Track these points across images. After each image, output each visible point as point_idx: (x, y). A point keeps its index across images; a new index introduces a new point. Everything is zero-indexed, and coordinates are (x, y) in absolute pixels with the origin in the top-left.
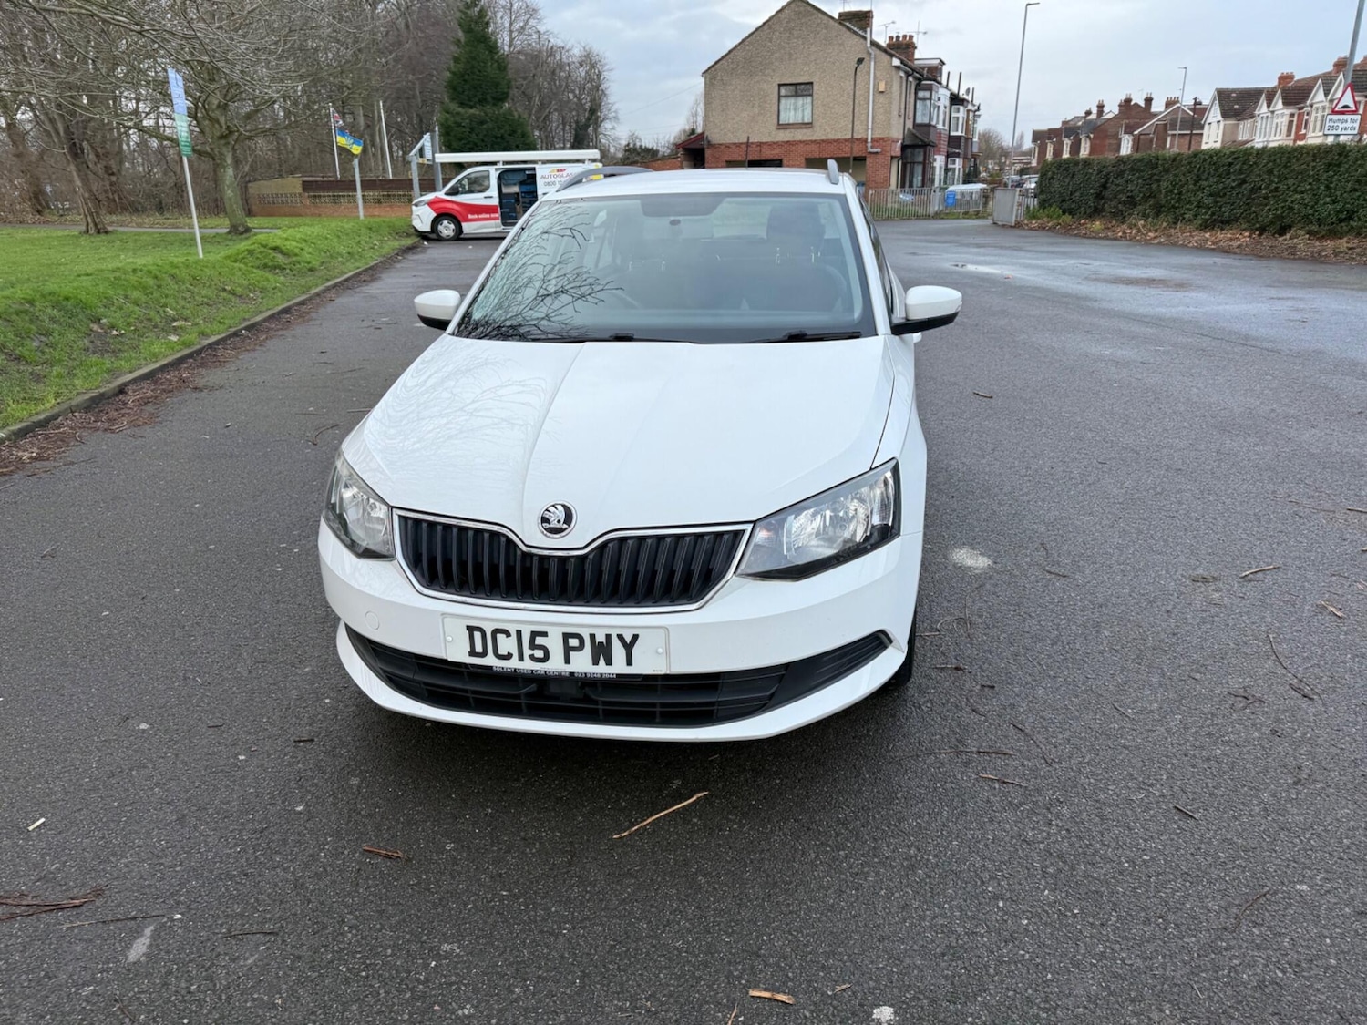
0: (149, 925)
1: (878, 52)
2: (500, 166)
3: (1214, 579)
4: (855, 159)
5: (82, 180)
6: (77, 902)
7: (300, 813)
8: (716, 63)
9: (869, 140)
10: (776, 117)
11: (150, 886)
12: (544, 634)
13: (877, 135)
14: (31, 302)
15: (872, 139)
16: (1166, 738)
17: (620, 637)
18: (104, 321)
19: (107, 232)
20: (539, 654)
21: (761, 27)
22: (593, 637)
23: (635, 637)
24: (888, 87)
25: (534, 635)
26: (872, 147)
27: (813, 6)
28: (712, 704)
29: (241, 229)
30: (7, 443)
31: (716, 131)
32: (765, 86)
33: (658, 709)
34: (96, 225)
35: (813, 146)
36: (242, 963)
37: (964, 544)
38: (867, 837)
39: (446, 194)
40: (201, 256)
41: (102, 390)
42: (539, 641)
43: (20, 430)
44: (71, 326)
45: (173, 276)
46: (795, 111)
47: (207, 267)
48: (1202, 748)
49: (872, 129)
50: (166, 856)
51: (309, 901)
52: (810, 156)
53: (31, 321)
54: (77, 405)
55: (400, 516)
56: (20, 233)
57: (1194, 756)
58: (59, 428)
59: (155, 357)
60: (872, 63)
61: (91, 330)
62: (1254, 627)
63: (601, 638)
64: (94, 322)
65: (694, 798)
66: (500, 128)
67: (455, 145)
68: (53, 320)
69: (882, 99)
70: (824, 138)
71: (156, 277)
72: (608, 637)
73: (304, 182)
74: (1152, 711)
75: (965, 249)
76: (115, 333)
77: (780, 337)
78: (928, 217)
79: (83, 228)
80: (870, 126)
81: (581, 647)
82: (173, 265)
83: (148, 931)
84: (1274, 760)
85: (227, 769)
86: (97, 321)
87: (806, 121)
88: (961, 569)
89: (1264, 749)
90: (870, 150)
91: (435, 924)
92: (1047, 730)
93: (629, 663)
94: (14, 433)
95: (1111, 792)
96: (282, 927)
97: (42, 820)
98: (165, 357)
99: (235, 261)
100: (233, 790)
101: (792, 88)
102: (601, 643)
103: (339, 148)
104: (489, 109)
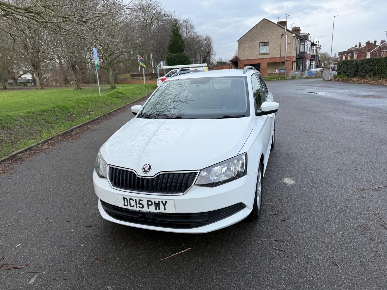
0: (36, 275)
1: (288, 32)
2: (180, 69)
3: (365, 189)
4: (282, 62)
5: (75, 76)
6: (21, 267)
7: (82, 247)
8: (241, 38)
9: (286, 57)
10: (258, 52)
11: (40, 264)
12: (142, 200)
13: (288, 56)
14: (54, 108)
15: (287, 57)
16: (335, 239)
17: (162, 202)
18: (71, 112)
19: (81, 89)
20: (141, 206)
21: (254, 27)
22: (155, 202)
23: (166, 202)
24: (291, 42)
25: (140, 200)
26: (287, 59)
27: (269, 21)
28: (189, 222)
29: (114, 87)
30: (41, 144)
31: (241, 56)
32: (255, 44)
33: (174, 223)
34: (78, 87)
35: (269, 59)
36: (56, 287)
37: (288, 176)
38: (234, 264)
39: (166, 77)
40: (100, 95)
41: (67, 131)
42: (141, 202)
43: (44, 141)
44: (63, 114)
45: (91, 100)
46: (264, 50)
47: (100, 98)
48: (346, 243)
49: (287, 54)
50: (46, 256)
51: (77, 271)
52: (268, 62)
53: (53, 113)
54: (60, 135)
55: (109, 167)
56: (60, 90)
57: (343, 245)
58: (54, 140)
59: (82, 122)
60: (287, 36)
61: (68, 115)
62: (374, 205)
63: (157, 202)
64: (69, 113)
65: (187, 250)
66: (182, 59)
67: (170, 64)
68: (59, 112)
69: (289, 45)
70: (272, 57)
71: (87, 101)
72: (159, 202)
73: (131, 75)
74: (333, 231)
75: (313, 88)
76: (74, 115)
77: (221, 117)
78: (304, 78)
79: (75, 88)
80: (286, 53)
81: (152, 205)
82: (92, 98)
83: (36, 276)
84: (369, 248)
85: (68, 233)
86: (70, 112)
87: (267, 52)
88: (285, 184)
89: (366, 244)
90: (286, 60)
91: (107, 280)
92: (298, 235)
93: (165, 209)
94: (43, 142)
95: (313, 255)
96: (68, 278)
97: (20, 244)
98: (85, 122)
99: (109, 96)
100: (67, 239)
101: (263, 43)
102: (157, 204)
103: (140, 65)
104: (179, 54)
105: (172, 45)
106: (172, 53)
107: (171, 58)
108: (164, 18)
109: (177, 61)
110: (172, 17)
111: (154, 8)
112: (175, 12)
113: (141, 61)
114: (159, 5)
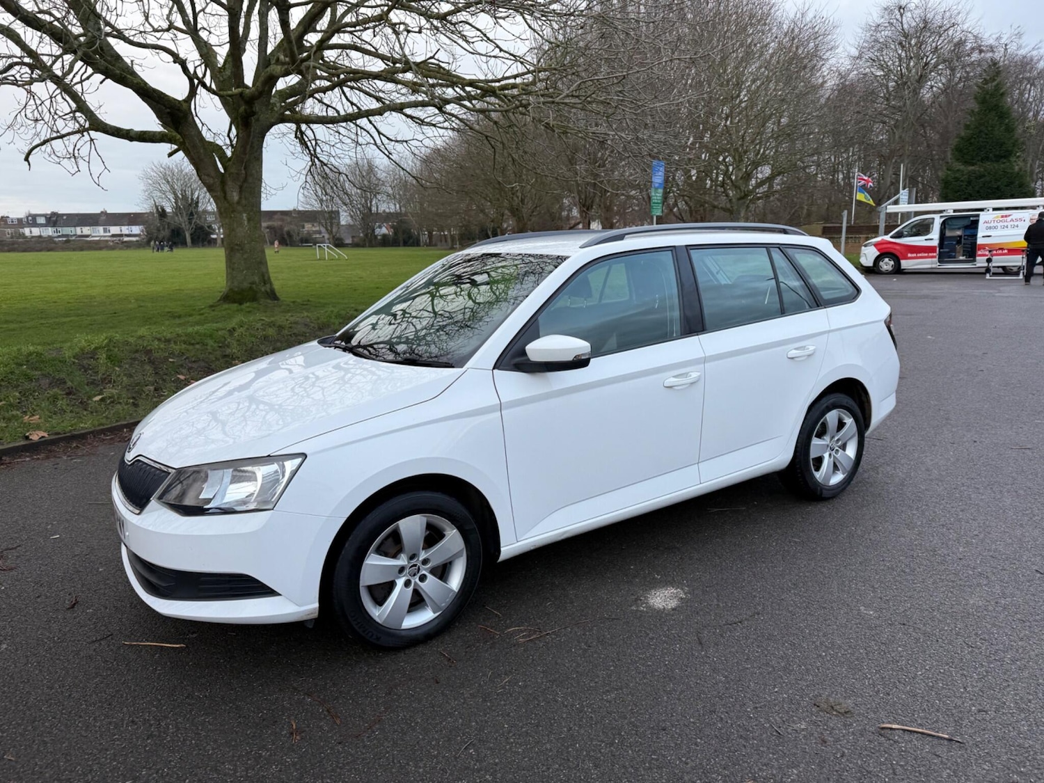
2: (947, 213)
3: (845, 713)
37: (690, 586)
39: (891, 237)
65: (178, 646)
73: (824, 228)
97: (58, 536)
103: (859, 203)
104: (988, 165)
105: (970, 139)
106: (967, 163)
107: (957, 179)
108: (975, 56)
109: (977, 188)
110: (1009, 51)
111: (940, 31)
112: (1019, 35)
113: (864, 188)
114: (959, 19)
